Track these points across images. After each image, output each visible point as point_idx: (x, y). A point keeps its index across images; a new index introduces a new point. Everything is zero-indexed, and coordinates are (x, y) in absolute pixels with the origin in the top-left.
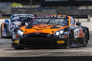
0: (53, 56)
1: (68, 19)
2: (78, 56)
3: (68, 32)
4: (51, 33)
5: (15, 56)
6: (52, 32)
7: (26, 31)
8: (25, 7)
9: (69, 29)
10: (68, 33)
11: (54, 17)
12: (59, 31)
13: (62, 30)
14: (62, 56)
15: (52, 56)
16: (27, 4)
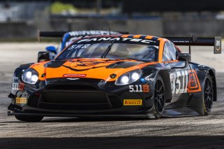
0: (154, 135)
1: (158, 45)
2: (215, 135)
3: (152, 77)
4: (109, 79)
5: (58, 136)
6: (111, 76)
7: (45, 74)
8: (84, 13)
9: (156, 70)
10: (153, 80)
11: (121, 39)
12: (129, 74)
13: (137, 71)
14: (175, 135)
15: (151, 135)
16: (89, 7)
